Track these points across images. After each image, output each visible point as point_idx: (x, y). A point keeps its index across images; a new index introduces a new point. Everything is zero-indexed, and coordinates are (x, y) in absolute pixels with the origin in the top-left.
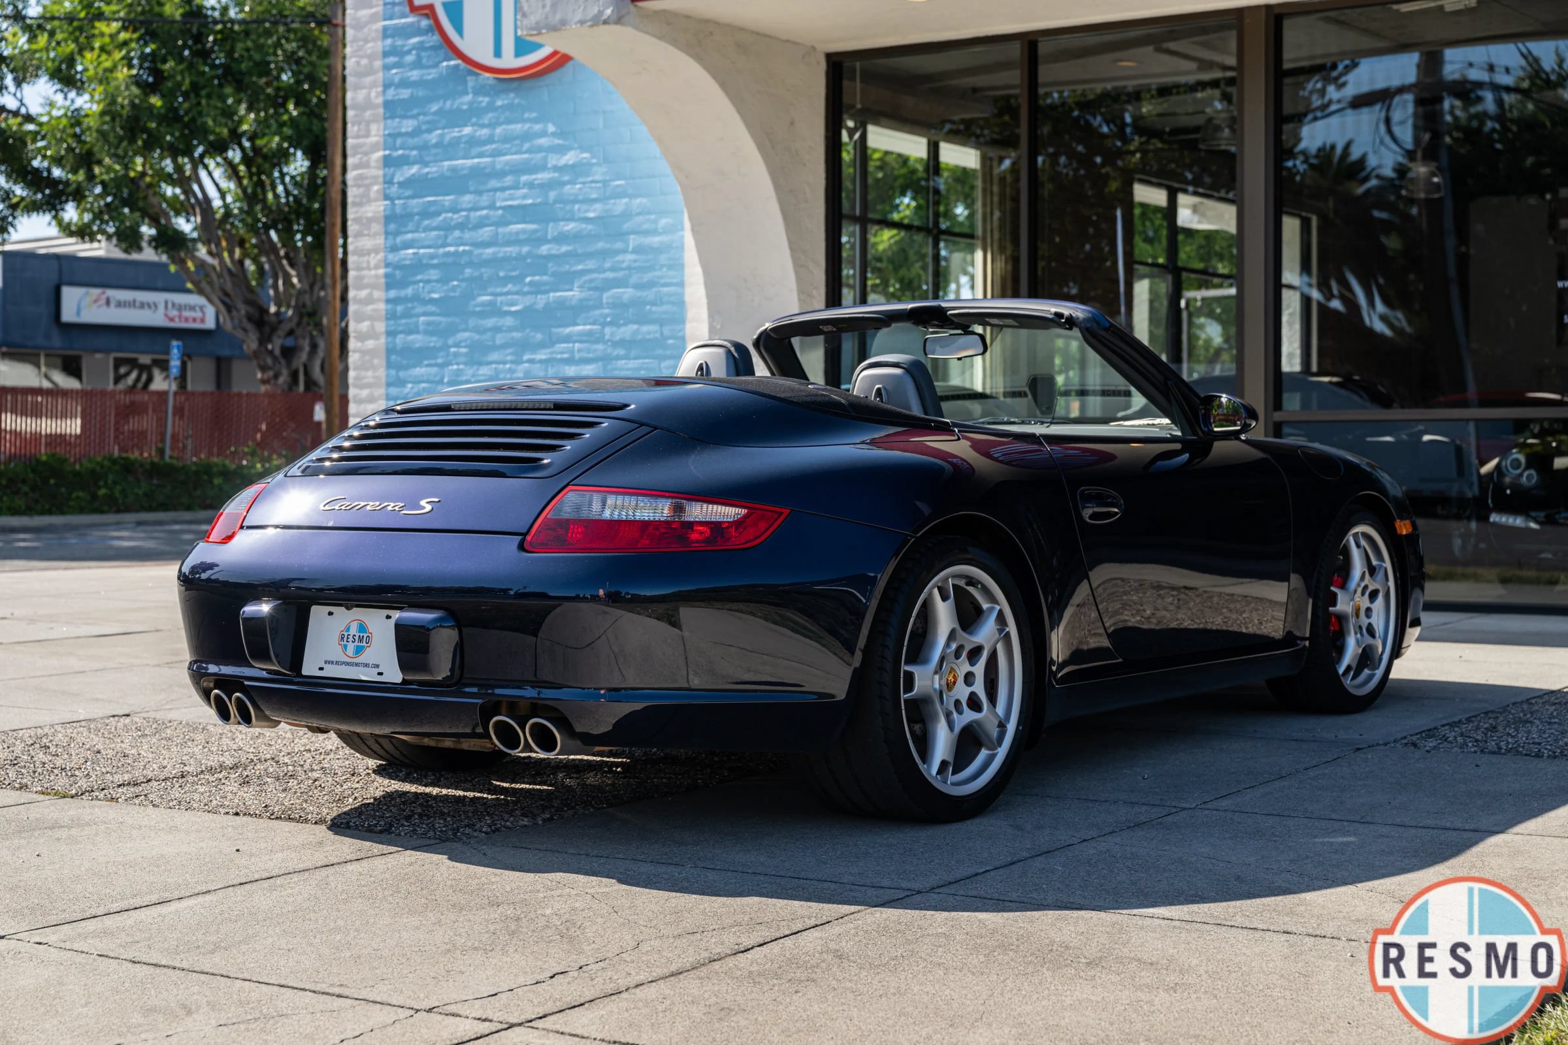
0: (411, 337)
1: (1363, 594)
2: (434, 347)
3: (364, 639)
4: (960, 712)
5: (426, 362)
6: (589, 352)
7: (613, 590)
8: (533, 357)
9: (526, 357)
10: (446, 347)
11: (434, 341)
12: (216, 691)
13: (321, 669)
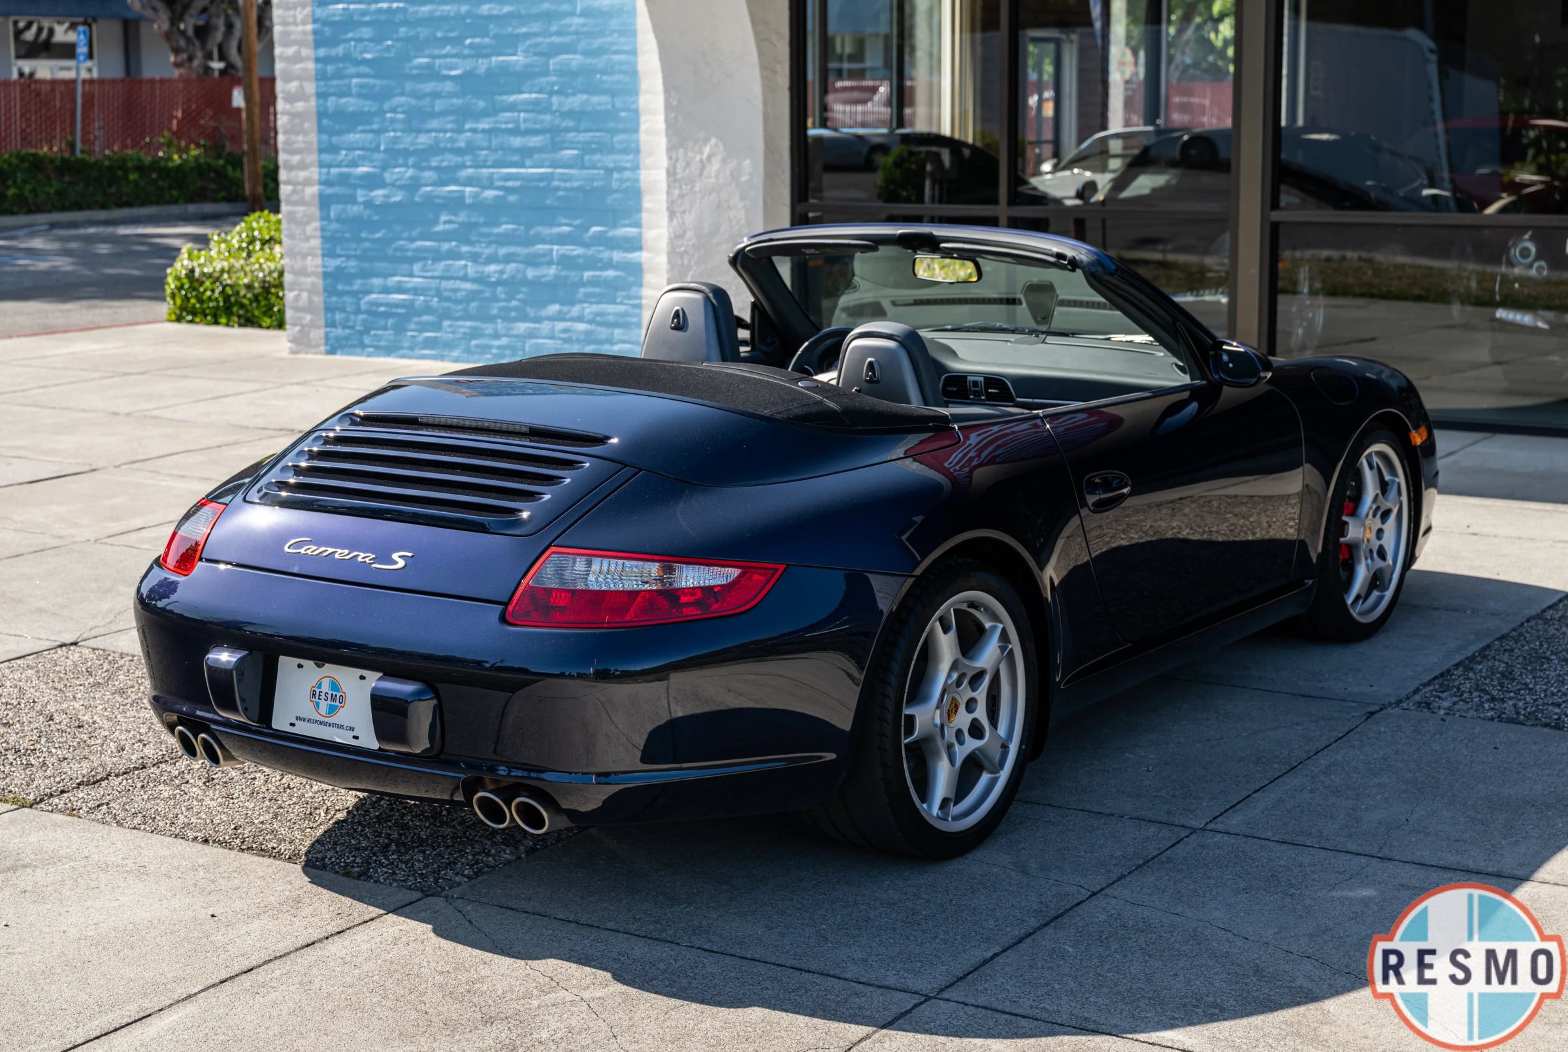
0: (343, 101)
1: (1374, 516)
2: (369, 112)
3: (337, 698)
4: (961, 742)
5: (360, 128)
6: (535, 123)
7: (601, 668)
8: (475, 126)
9: (467, 126)
10: (381, 112)
11: (368, 106)
12: (180, 728)
13: (292, 725)
